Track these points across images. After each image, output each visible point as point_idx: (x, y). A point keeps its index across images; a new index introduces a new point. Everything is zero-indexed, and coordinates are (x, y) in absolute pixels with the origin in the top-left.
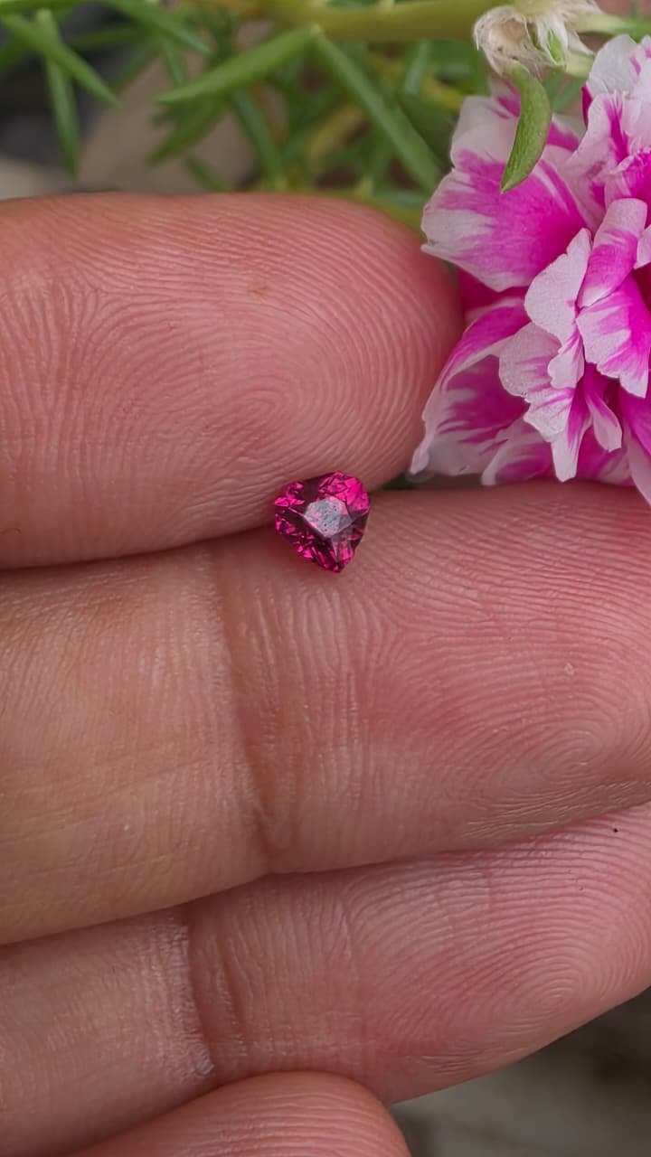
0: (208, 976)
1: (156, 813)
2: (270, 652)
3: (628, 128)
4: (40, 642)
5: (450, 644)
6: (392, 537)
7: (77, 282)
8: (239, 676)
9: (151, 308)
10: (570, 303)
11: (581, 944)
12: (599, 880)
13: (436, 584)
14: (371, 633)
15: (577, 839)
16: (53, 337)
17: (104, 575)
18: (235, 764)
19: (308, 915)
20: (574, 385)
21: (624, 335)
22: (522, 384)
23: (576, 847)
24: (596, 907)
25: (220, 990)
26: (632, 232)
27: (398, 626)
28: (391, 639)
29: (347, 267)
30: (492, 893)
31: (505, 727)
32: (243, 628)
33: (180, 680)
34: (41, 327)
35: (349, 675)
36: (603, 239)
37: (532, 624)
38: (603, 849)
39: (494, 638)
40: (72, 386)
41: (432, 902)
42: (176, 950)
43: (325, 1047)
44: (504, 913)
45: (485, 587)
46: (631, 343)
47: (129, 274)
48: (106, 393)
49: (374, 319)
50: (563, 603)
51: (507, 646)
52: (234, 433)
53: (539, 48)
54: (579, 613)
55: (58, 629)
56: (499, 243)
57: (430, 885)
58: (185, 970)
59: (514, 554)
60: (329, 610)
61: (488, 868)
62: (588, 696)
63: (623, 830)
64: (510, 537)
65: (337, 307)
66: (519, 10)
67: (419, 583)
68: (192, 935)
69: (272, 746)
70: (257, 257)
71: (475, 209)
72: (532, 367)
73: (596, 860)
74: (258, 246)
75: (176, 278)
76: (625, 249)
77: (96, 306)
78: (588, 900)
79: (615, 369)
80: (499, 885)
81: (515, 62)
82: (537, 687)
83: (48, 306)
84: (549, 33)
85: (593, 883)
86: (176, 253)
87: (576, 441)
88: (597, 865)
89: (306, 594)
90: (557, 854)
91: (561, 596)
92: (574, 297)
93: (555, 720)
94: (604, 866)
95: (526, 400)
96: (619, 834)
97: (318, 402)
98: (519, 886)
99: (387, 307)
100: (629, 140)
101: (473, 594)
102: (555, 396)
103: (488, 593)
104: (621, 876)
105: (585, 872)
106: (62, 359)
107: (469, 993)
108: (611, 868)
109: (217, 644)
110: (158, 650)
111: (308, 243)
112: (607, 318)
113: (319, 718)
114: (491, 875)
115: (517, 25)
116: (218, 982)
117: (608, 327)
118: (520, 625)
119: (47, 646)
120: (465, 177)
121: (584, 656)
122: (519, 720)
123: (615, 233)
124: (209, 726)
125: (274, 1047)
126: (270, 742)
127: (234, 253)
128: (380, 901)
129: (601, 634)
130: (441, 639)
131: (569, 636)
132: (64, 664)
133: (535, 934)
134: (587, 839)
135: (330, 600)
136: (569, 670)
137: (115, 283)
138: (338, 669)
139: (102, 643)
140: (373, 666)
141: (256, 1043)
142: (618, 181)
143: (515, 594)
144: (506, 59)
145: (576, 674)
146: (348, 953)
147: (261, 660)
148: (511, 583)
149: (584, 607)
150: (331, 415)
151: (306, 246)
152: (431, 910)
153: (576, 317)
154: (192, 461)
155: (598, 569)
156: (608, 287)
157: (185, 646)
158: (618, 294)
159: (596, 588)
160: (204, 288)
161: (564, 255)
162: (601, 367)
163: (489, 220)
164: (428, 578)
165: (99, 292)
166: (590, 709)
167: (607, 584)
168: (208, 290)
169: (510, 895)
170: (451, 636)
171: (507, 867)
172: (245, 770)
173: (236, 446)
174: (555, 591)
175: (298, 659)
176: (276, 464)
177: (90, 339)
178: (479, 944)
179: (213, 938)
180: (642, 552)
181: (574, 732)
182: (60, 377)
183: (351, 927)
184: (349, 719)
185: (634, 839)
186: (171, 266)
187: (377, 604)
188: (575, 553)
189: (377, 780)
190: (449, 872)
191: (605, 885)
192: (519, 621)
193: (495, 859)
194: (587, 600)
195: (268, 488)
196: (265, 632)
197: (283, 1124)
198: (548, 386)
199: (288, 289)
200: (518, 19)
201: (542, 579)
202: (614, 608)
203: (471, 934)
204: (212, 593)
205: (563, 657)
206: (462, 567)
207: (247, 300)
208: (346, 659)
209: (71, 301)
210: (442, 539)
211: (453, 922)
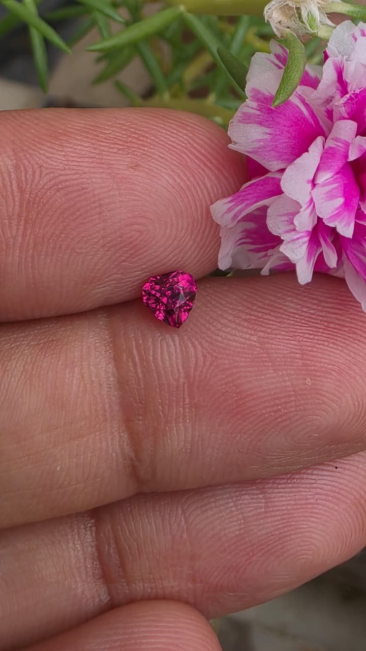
0: (106, 547)
1: (75, 460)
2: (139, 371)
3: (347, 77)
4: (10, 364)
5: (241, 367)
6: (209, 305)
7: (29, 162)
8: (122, 383)
9: (72, 177)
10: (308, 182)
11: (317, 531)
12: (327, 495)
13: (233, 332)
14: (196, 361)
15: (315, 472)
16: (16, 194)
18: (119, 432)
19: (162, 514)
20: (310, 229)
21: (340, 201)
22: (280, 229)
23: (314, 477)
24: (326, 511)
25: (113, 555)
26: (347, 140)
27: (212, 356)
28: (208, 363)
29: (185, 153)
30: (265, 503)
31: (272, 414)
32: (124, 357)
33: (88, 386)
34: (9, 188)
35: (184, 383)
36: (330, 143)
37: (288, 355)
38: (329, 478)
39: (266, 364)
40: (26, 222)
41: (232, 507)
42: (89, 532)
43: (172, 587)
44: (273, 514)
45: (261, 334)
46: (344, 206)
47: (59, 157)
48: (46, 226)
49: (200, 183)
50: (306, 343)
51: (273, 368)
52: (120, 249)
53: (302, 22)
54: (315, 349)
55: (20, 357)
56: (274, 143)
57: (231, 498)
58: (93, 544)
59: (279, 315)
60: (173, 347)
61: (264, 488)
62: (319, 397)
63: (340, 468)
64: (276, 305)
65: (179, 176)
67: (224, 332)
68: (97, 525)
69: (141, 422)
70: (133, 147)
71: (260, 124)
72: (286, 218)
73: (325, 484)
74: (134, 140)
75: (87, 160)
76: (342, 150)
77: (40, 176)
78: (321, 507)
79: (334, 221)
80: (270, 498)
81: (288, 29)
82: (290, 391)
83: (13, 176)
84: (308, 15)
85: (324, 497)
86: (87, 145)
87: (312, 261)
88: (326, 487)
89: (160, 338)
90: (303, 481)
91: (305, 340)
92: (311, 178)
93: (301, 410)
94: (329, 487)
95: (282, 238)
96: (338, 469)
97: (168, 231)
98: (281, 499)
99: (208, 177)
100: (348, 84)
101: (254, 338)
102: (299, 236)
103: (264, 338)
104: (338, 493)
105: (319, 490)
106: (21, 206)
107: (254, 558)
108: (334, 489)
109: (110, 366)
110: (76, 369)
111: (163, 139)
112: (330, 191)
113: (167, 407)
114: (266, 492)
115: (290, 8)
116: (112, 551)
117: (331, 196)
118: (281, 356)
119: (14, 366)
120: (254, 104)
121: (318, 374)
122: (280, 410)
123: (336, 140)
124: (105, 411)
125: (144, 586)
126: (139, 420)
127: (121, 145)
128: (202, 506)
129: (327, 361)
130: (236, 364)
131: (309, 362)
132: (23, 377)
133: (290, 526)
134: (320, 473)
135: (174, 341)
136: (308, 382)
137: (52, 163)
138: (178, 381)
139: (44, 365)
140: (197, 379)
141: (133, 585)
142: (340, 109)
143: (278, 339)
144: (283, 28)
145: (312, 384)
146: (185, 536)
147: (134, 375)
148: (276, 332)
149: (317, 346)
150: (175, 239)
151: (163, 141)
152: (232, 511)
153: (312, 189)
154: (95, 265)
155: (326, 324)
156: (331, 172)
158: (338, 176)
159: (324, 335)
160: (102, 165)
161: (306, 153)
162: (326, 219)
163: (268, 130)
164: (229, 329)
165: (42, 168)
166: (320, 404)
167: (330, 333)
168: (105, 166)
169: (276, 504)
170: (242, 362)
171: (275, 488)
172: (125, 436)
173: (121, 256)
174: (301, 337)
175: (155, 375)
176: (144, 266)
177: (36, 195)
178: (259, 530)
179: (109, 526)
180: (351, 314)
181: (311, 417)
182: (19, 216)
183: (186, 522)
184: (184, 408)
185: (346, 472)
186: (84, 153)
187: (201, 344)
188: (312, 314)
189: (200, 443)
191: (330, 498)
192: (280, 353)
193: (269, 483)
194: (320, 342)
195: (139, 279)
196: (137, 359)
197: (148, 629)
198: (294, 230)
199: (151, 166)
200: (290, 5)
201: (293, 330)
202: (335, 346)
203: (254, 525)
204: (107, 337)
205: (305, 375)
206: (249, 322)
207: (127, 173)
208: (182, 375)
209: (26, 173)
210: (237, 306)
211: (244, 518)
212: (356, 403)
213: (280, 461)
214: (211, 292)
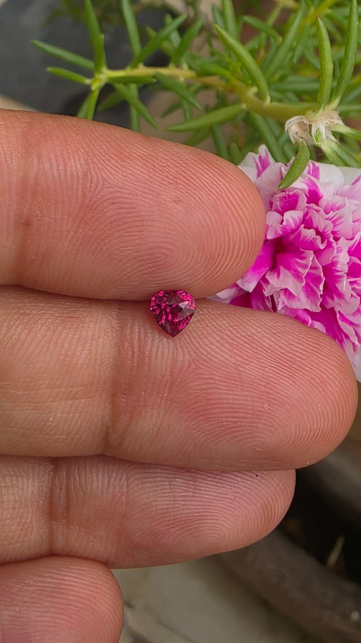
0: (58, 491)
1: (66, 416)
2: (135, 360)
4: (35, 327)
5: (216, 380)
8: (119, 366)
9: (126, 196)
11: (228, 521)
12: (243, 495)
13: (218, 350)
14: (183, 365)
15: (239, 475)
17: (69, 304)
18: (105, 403)
23: (237, 479)
24: (240, 508)
25: (62, 498)
27: (196, 365)
28: (191, 370)
30: (194, 489)
31: (229, 423)
32: (126, 345)
33: (93, 361)
35: (167, 380)
37: (255, 381)
38: (249, 482)
39: (237, 383)
40: (81, 222)
41: (166, 485)
42: (47, 475)
44: (198, 499)
45: (239, 358)
47: (121, 176)
50: (271, 375)
51: (241, 388)
52: (146, 264)
53: (311, 135)
54: (276, 382)
55: (44, 323)
58: (48, 485)
60: (167, 350)
61: (195, 477)
62: (270, 420)
63: (260, 476)
66: (307, 118)
67: (209, 348)
68: (56, 470)
69: (124, 400)
70: (180, 184)
73: (244, 486)
74: (182, 178)
75: (142, 185)
77: (102, 187)
78: (236, 503)
80: (198, 486)
81: (301, 139)
82: (249, 409)
83: (81, 182)
84: (317, 131)
85: (241, 496)
88: (244, 489)
91: (271, 372)
93: (253, 427)
94: (247, 490)
96: (258, 477)
98: (207, 489)
101: (233, 360)
103: (240, 361)
104: (253, 496)
105: (238, 490)
108: (250, 492)
113: (148, 394)
114: (196, 481)
115: (305, 125)
116: (62, 494)
118: (249, 380)
119: (38, 329)
121: (274, 402)
122: (237, 422)
124: (99, 384)
126: (124, 398)
129: (284, 394)
130: (213, 376)
131: (270, 391)
133: (209, 512)
134: (243, 477)
136: (266, 406)
137: (114, 179)
138: (163, 376)
140: (179, 380)
143: (251, 365)
144: (298, 138)
145: (268, 409)
146: (124, 498)
147: (130, 362)
148: (251, 360)
149: (279, 379)
152: (165, 489)
155: (291, 364)
157: (98, 347)
159: (287, 372)
160: (152, 193)
164: (214, 347)
165: (105, 181)
166: (270, 426)
167: (293, 372)
168: (154, 194)
169: (202, 492)
170: (218, 376)
171: (204, 480)
172: (109, 407)
173: (145, 269)
174: (269, 369)
179: (64, 474)
181: (259, 434)
182: (77, 216)
183: (128, 486)
184: (161, 399)
185: (263, 481)
187: (189, 353)
190: (178, 475)
191: (245, 498)
192: (250, 378)
196: (136, 350)
200: (305, 122)
201: (265, 362)
202: (293, 384)
203: (180, 504)
204: (116, 325)
205: (265, 400)
206: (231, 346)
207: (170, 204)
208: (168, 373)
209: (91, 183)
210: (225, 330)
211: (174, 496)
212: (298, 434)
213: (223, 461)
214: (207, 312)
